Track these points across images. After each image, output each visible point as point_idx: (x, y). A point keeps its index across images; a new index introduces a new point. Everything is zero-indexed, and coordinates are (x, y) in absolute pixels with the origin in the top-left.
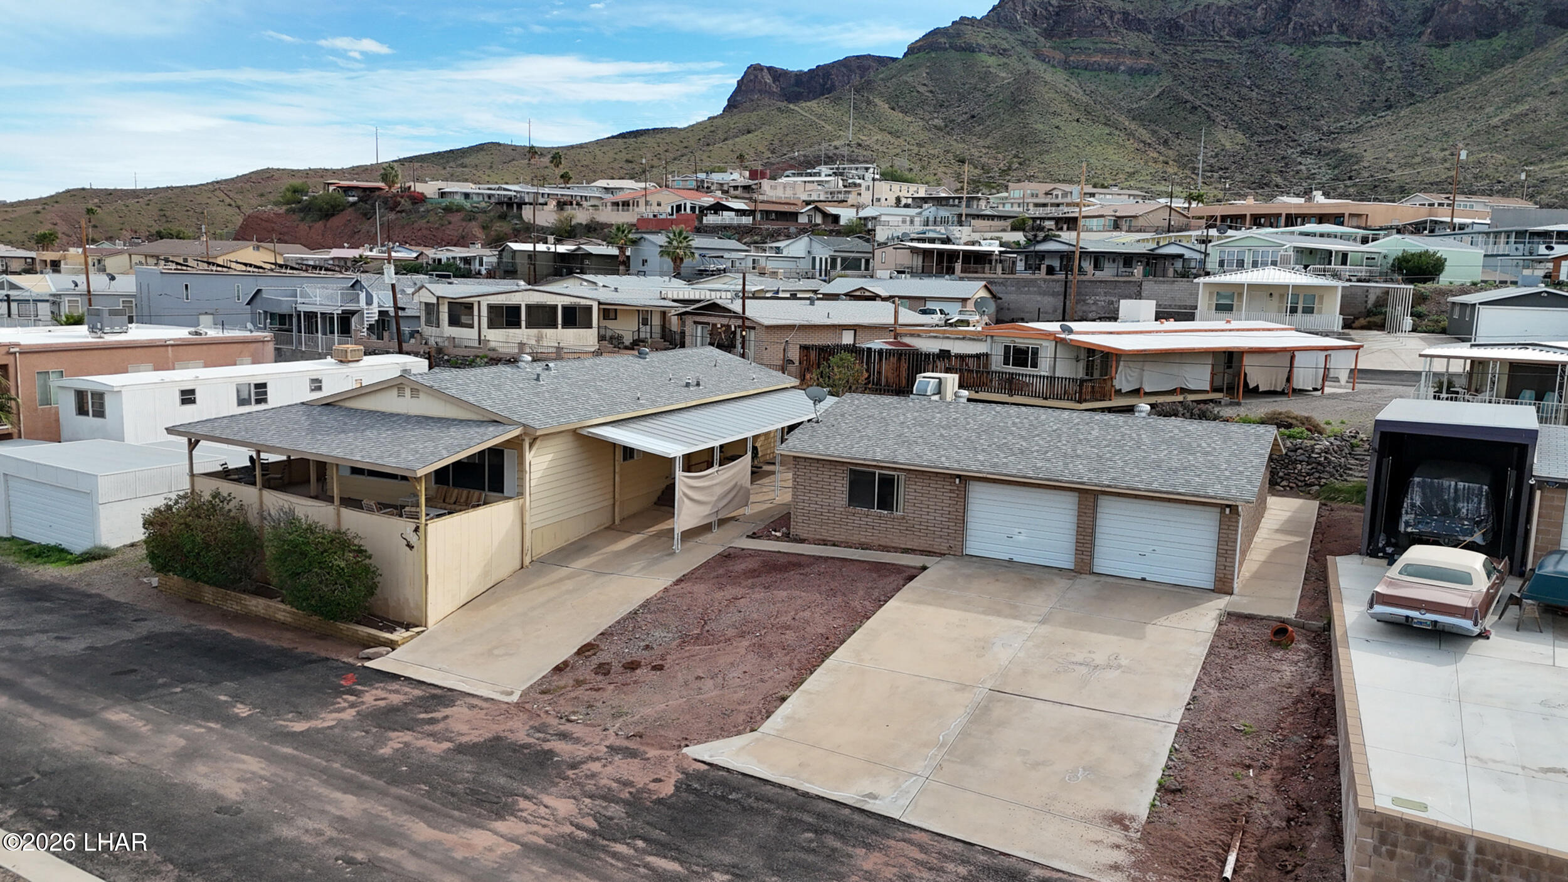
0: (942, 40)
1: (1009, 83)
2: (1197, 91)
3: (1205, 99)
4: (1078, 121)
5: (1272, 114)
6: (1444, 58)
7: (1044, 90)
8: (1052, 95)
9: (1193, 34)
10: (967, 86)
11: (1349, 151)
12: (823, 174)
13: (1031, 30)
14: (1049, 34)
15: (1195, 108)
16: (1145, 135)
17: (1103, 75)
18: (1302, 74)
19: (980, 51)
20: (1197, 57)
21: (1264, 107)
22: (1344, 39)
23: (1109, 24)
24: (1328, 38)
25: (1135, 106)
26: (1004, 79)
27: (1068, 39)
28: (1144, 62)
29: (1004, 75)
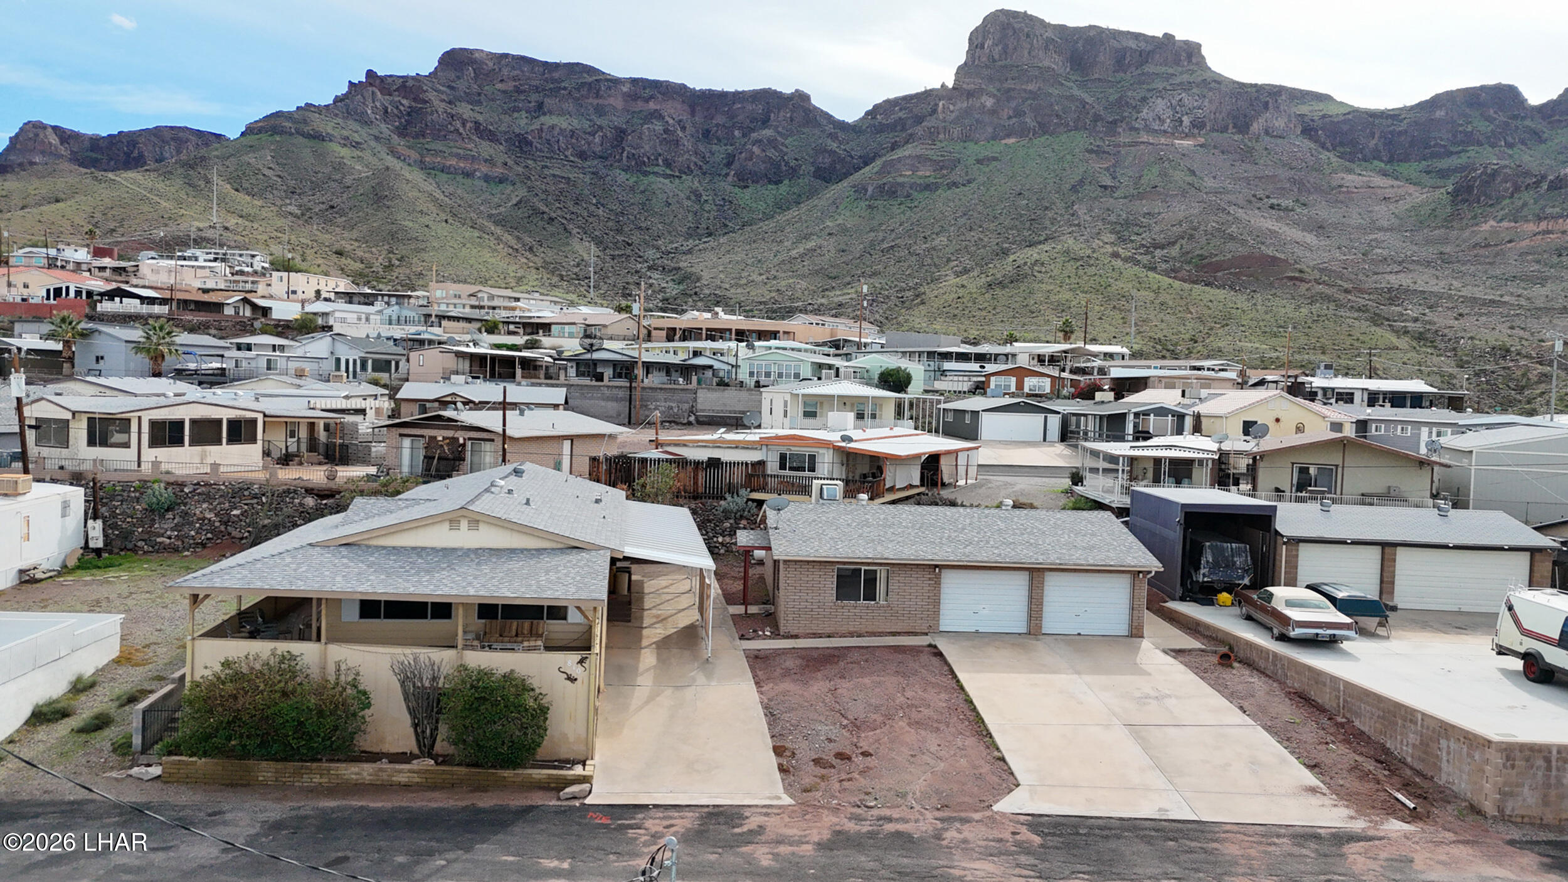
0: (287, 124)
1: (367, 177)
2: (551, 204)
3: (559, 212)
4: (446, 221)
5: (619, 231)
6: (745, 197)
7: (407, 188)
8: (416, 194)
9: (541, 151)
10: (320, 175)
11: (689, 270)
12: (201, 259)
13: (383, 126)
14: (402, 132)
15: (552, 219)
16: (513, 242)
17: (459, 178)
18: (639, 198)
19: (331, 140)
20: (546, 171)
21: (610, 224)
22: (668, 172)
23: (461, 130)
24: (656, 169)
25: (494, 212)
26: (360, 172)
27: (421, 140)
28: (499, 171)
29: (360, 168)
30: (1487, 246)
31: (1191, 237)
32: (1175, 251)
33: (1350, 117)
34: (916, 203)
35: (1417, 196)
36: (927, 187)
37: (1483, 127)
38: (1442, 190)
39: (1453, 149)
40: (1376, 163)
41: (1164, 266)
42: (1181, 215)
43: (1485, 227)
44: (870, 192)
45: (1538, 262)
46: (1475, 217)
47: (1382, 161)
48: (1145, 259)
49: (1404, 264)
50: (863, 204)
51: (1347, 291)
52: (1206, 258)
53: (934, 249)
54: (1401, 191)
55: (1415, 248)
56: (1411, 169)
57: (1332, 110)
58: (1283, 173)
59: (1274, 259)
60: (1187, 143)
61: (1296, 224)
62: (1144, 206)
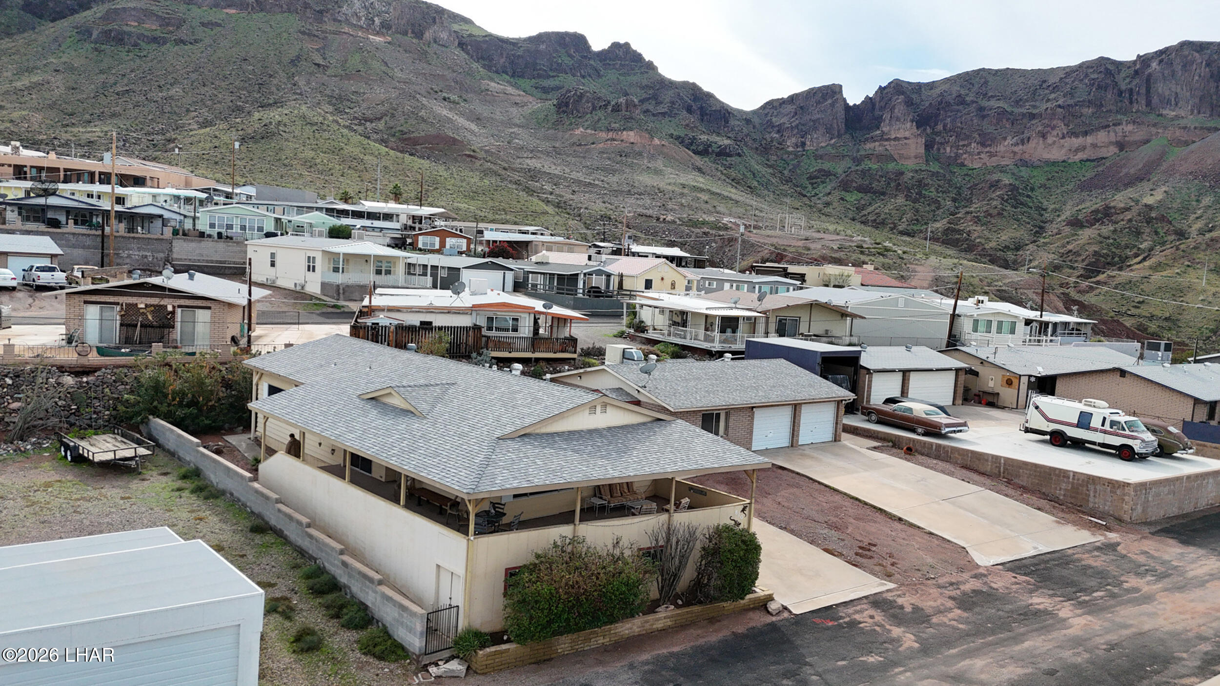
30: (580, 145)
31: (393, 116)
32: (381, 125)
33: (487, 39)
34: (145, 53)
35: (535, 105)
36: (155, 40)
37: (567, 61)
38: (550, 102)
39: (551, 74)
40: (505, 76)
41: (375, 136)
42: (382, 97)
43: (577, 132)
44: (94, 36)
45: (609, 159)
46: (571, 124)
47: (507, 74)
48: (360, 129)
49: (534, 152)
50: (89, 46)
51: (505, 169)
52: (406, 133)
53: (171, 98)
54: (525, 99)
55: (538, 142)
56: (526, 83)
57: (476, 32)
58: (448, 74)
59: (454, 140)
60: (378, 39)
61: (462, 114)
62: (351, 86)
